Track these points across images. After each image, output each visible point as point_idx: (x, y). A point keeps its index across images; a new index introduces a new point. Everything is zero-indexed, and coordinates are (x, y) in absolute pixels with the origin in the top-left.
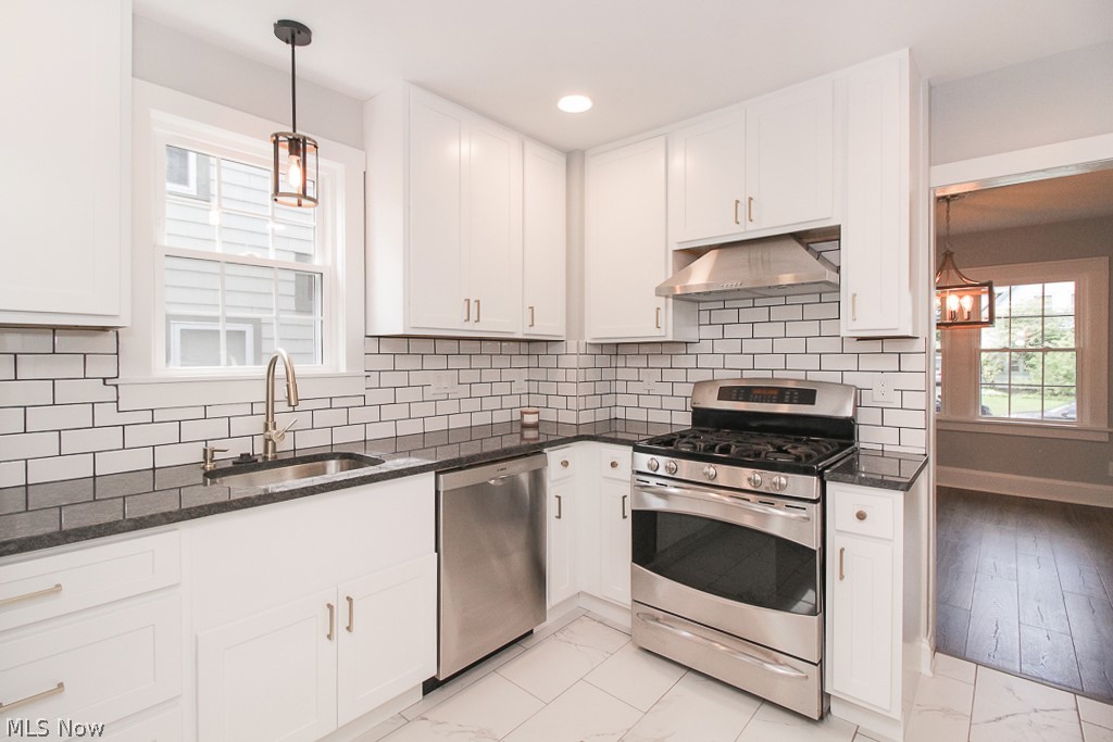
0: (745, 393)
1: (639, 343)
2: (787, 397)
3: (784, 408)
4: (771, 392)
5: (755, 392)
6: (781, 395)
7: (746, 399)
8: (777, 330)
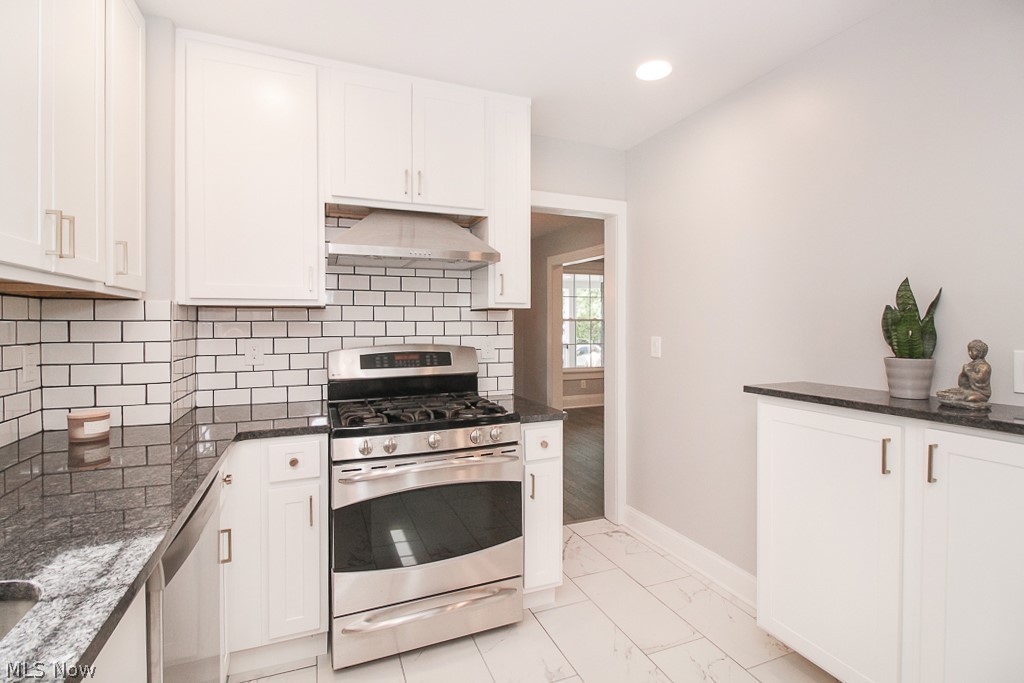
0: (390, 360)
1: (236, 307)
2: (428, 360)
3: (428, 371)
4: (411, 357)
5: (397, 358)
6: (422, 358)
7: (392, 365)
8: (408, 299)
